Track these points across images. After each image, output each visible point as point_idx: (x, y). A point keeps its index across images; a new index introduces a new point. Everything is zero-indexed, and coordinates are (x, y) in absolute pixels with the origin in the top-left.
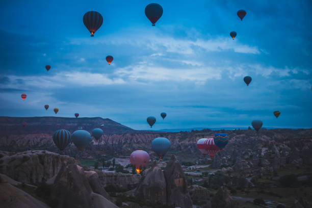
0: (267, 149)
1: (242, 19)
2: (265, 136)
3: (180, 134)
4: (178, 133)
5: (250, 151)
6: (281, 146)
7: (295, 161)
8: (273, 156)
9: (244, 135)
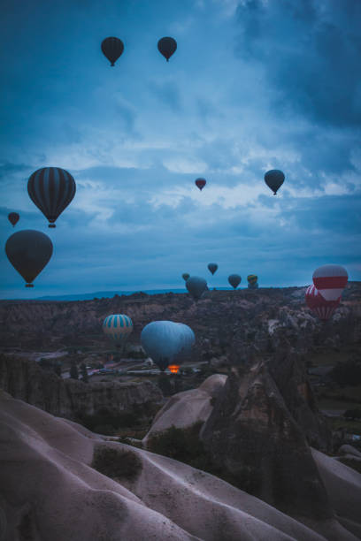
0: (277, 321)
1: (201, 189)
2: (245, 301)
3: (92, 303)
4: (89, 301)
5: (246, 327)
6: (299, 315)
7: (329, 339)
8: (289, 332)
9: (209, 300)
